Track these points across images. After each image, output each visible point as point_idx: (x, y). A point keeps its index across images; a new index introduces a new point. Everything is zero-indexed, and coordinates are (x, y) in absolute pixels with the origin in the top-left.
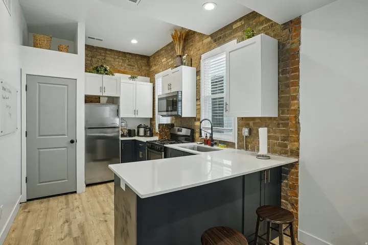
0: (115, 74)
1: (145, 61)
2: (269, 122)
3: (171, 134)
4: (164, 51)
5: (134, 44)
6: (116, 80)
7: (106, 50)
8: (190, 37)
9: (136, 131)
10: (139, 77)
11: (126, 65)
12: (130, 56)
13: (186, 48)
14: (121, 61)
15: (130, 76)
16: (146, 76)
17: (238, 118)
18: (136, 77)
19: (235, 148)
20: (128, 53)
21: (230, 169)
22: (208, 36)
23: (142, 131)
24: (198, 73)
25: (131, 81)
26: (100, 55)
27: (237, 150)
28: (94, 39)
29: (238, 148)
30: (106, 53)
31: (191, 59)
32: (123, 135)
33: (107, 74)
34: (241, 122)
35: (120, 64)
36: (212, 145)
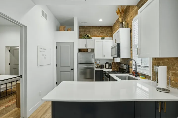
0: (92, 38)
1: (110, 29)
2: (175, 61)
3: (119, 68)
4: (117, 22)
5: (101, 21)
6: (93, 40)
7: (90, 27)
8: (127, 10)
9: (104, 66)
10: (106, 38)
11: (100, 33)
12: (102, 28)
13: (126, 17)
14: (98, 31)
15: (101, 38)
16: (110, 37)
17: (152, 58)
18: (104, 38)
19: (150, 80)
20: (101, 27)
21: (148, 94)
22: (135, 6)
23: (107, 65)
24: (131, 31)
25: (102, 40)
26: (88, 30)
27: (151, 81)
28: (83, 23)
29: (152, 81)
30: (90, 29)
31: (128, 23)
32: (97, 68)
33: (88, 38)
34: (154, 61)
35: (97, 32)
36: (136, 76)
